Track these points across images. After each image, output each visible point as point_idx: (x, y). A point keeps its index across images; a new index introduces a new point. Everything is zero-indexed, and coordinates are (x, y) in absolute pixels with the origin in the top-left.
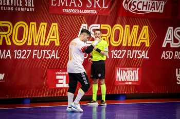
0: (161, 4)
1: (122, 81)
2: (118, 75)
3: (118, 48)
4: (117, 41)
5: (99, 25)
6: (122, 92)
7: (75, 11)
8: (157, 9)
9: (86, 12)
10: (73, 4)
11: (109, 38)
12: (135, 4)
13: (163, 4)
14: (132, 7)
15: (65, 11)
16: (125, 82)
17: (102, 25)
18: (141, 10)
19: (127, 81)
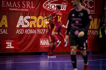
0: (65, 6)
1: (43, 45)
2: (41, 42)
3: (41, 28)
4: (40, 25)
5: (30, 17)
6: (44, 51)
7: (16, 9)
8: (62, 9)
9: (22, 10)
10: (15, 6)
11: (36, 23)
12: (50, 6)
13: (66, 6)
14: (48, 7)
15: (10, 9)
16: (45, 46)
17: (31, 17)
18: (53, 9)
19: (46, 45)
